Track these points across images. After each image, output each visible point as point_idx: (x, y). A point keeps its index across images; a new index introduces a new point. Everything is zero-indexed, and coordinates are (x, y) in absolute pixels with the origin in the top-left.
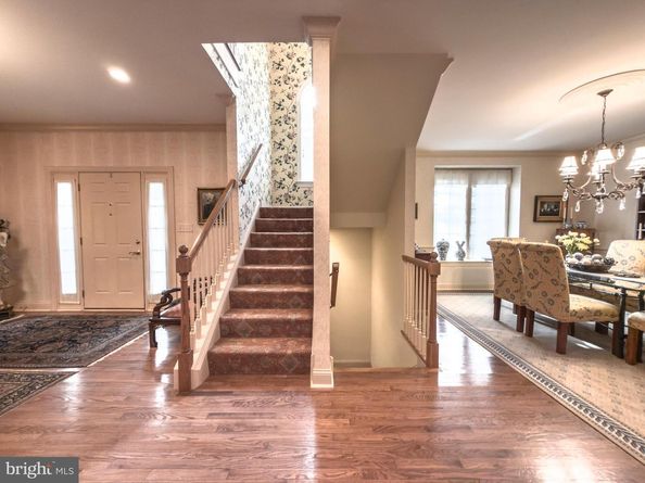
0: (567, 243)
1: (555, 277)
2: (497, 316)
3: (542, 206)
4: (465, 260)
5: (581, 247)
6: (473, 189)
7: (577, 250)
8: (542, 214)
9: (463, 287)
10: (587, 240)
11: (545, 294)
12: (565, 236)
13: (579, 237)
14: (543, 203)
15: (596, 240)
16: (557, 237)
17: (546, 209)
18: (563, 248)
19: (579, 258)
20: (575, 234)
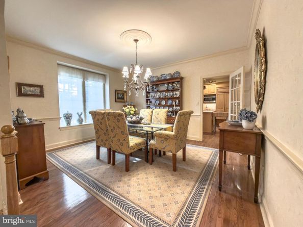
0: (127, 111)
1: (123, 130)
2: (98, 157)
3: (118, 95)
4: (83, 123)
5: (132, 112)
6: (86, 82)
7: (131, 114)
8: (118, 99)
9: (83, 140)
10: (133, 109)
11: (119, 140)
12: (126, 108)
13: (131, 108)
14: (118, 93)
15: (136, 109)
16: (123, 108)
17: (119, 97)
18: (125, 113)
19: (132, 118)
20: (130, 106)
